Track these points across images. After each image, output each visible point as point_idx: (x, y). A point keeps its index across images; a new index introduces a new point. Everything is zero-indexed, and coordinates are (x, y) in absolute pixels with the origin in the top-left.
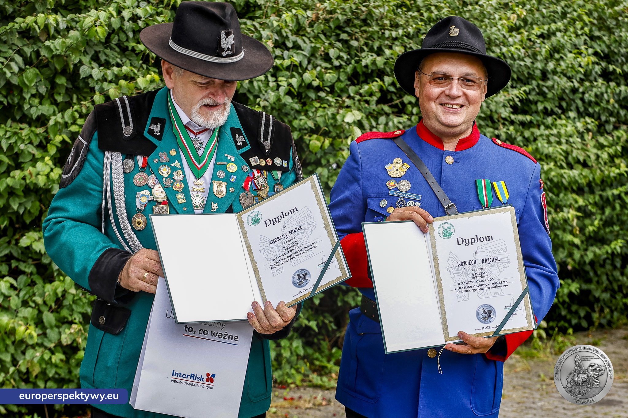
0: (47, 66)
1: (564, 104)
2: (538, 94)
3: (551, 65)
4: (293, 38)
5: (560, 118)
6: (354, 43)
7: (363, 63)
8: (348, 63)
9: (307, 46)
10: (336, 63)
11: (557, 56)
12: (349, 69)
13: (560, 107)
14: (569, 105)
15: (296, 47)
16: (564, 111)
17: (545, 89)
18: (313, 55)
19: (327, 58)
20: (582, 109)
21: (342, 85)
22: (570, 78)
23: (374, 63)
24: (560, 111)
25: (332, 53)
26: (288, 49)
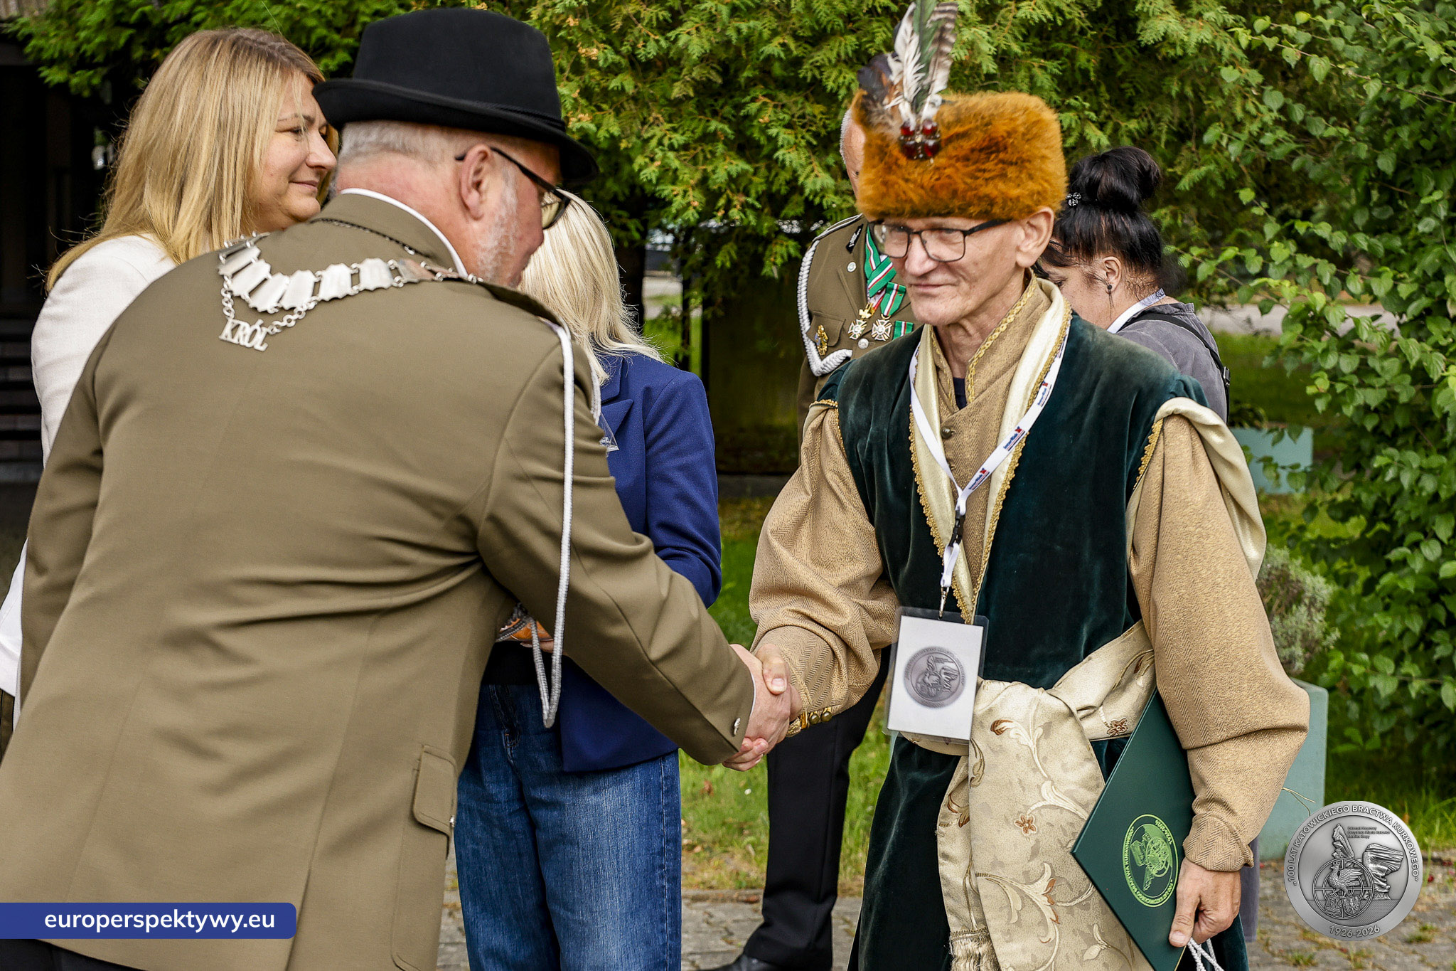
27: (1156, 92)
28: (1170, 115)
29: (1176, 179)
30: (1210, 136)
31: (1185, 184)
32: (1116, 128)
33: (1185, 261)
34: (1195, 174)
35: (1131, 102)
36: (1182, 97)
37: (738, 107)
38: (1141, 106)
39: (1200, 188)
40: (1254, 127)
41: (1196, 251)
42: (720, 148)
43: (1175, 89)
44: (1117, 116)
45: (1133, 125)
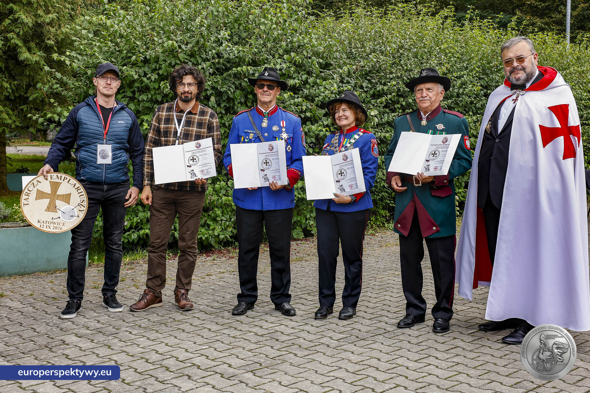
0: (244, 90)
1: (467, 109)
2: (455, 104)
3: (461, 90)
4: (347, 78)
5: (465, 115)
6: (373, 81)
7: (378, 89)
8: (371, 89)
9: (353, 82)
10: (366, 90)
11: (464, 86)
12: (371, 92)
13: (465, 110)
14: (469, 110)
15: (348, 82)
16: (467, 112)
17: (458, 102)
18: (355, 86)
19: (362, 87)
20: (475, 112)
21: (368, 100)
22: (469, 97)
23: (383, 89)
24: (465, 112)
25: (364, 85)
26: (345, 83)
27: (22, 74)
28: (26, 81)
29: (27, 98)
30: (39, 85)
34: (33, 96)
36: (30, 75)
39: (35, 99)
40: (50, 84)
43: (27, 73)
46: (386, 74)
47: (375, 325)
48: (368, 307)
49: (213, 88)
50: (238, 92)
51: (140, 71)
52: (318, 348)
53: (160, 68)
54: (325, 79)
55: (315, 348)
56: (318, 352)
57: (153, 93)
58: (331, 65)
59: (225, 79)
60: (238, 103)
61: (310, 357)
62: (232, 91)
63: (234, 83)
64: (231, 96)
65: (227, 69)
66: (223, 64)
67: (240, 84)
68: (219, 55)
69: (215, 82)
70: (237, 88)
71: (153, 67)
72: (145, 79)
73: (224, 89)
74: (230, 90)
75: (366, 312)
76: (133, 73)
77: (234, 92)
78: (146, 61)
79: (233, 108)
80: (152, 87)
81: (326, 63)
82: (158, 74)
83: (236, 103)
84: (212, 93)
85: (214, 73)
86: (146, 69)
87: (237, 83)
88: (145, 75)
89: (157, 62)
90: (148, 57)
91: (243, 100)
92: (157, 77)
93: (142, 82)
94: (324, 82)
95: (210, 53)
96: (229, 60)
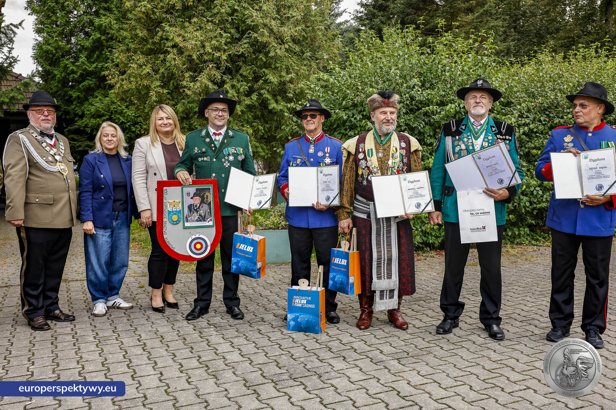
27: (272, 120)
28: (274, 124)
29: (276, 137)
30: (283, 127)
31: (278, 137)
32: (265, 126)
33: (278, 151)
34: (280, 135)
35: (267, 121)
36: (277, 120)
37: (190, 122)
38: (269, 122)
39: (281, 137)
40: (291, 126)
41: (280, 149)
42: (186, 130)
43: (276, 119)
44: (265, 124)
45: (268, 126)
46: (564, 109)
47: (524, 327)
48: (522, 310)
49: (407, 125)
50: (427, 127)
51: (350, 113)
52: (464, 344)
53: (364, 110)
54: (505, 115)
55: (461, 344)
56: (463, 347)
57: (359, 129)
58: (513, 103)
59: (417, 117)
60: (428, 136)
61: (454, 351)
62: (422, 126)
63: (424, 120)
64: (422, 130)
65: (419, 109)
66: (416, 106)
67: (430, 121)
68: (412, 98)
69: (409, 120)
70: (426, 124)
71: (359, 109)
72: (353, 119)
73: (415, 125)
74: (420, 126)
75: (519, 315)
76: (344, 115)
77: (424, 127)
78: (355, 105)
79: (424, 140)
80: (358, 125)
81: (508, 102)
82: (363, 115)
83: (426, 136)
84: (406, 129)
85: (407, 113)
86: (354, 111)
87: (426, 120)
88: (354, 115)
89: (362, 106)
90: (356, 102)
91: (431, 134)
92: (361, 117)
93: (351, 121)
94: (504, 117)
95: (404, 96)
96: (421, 102)
